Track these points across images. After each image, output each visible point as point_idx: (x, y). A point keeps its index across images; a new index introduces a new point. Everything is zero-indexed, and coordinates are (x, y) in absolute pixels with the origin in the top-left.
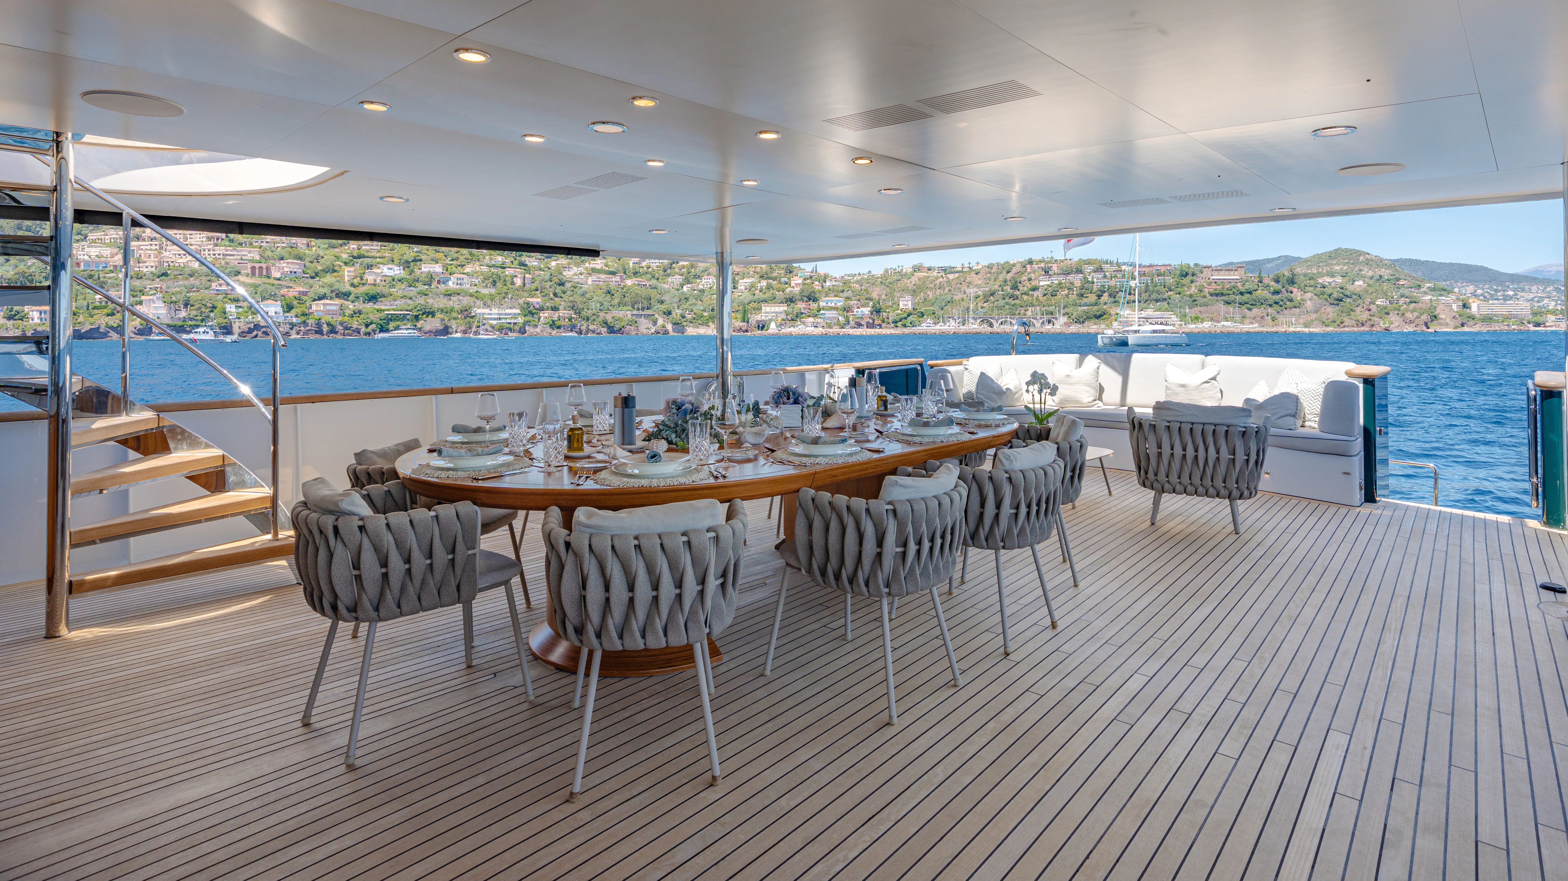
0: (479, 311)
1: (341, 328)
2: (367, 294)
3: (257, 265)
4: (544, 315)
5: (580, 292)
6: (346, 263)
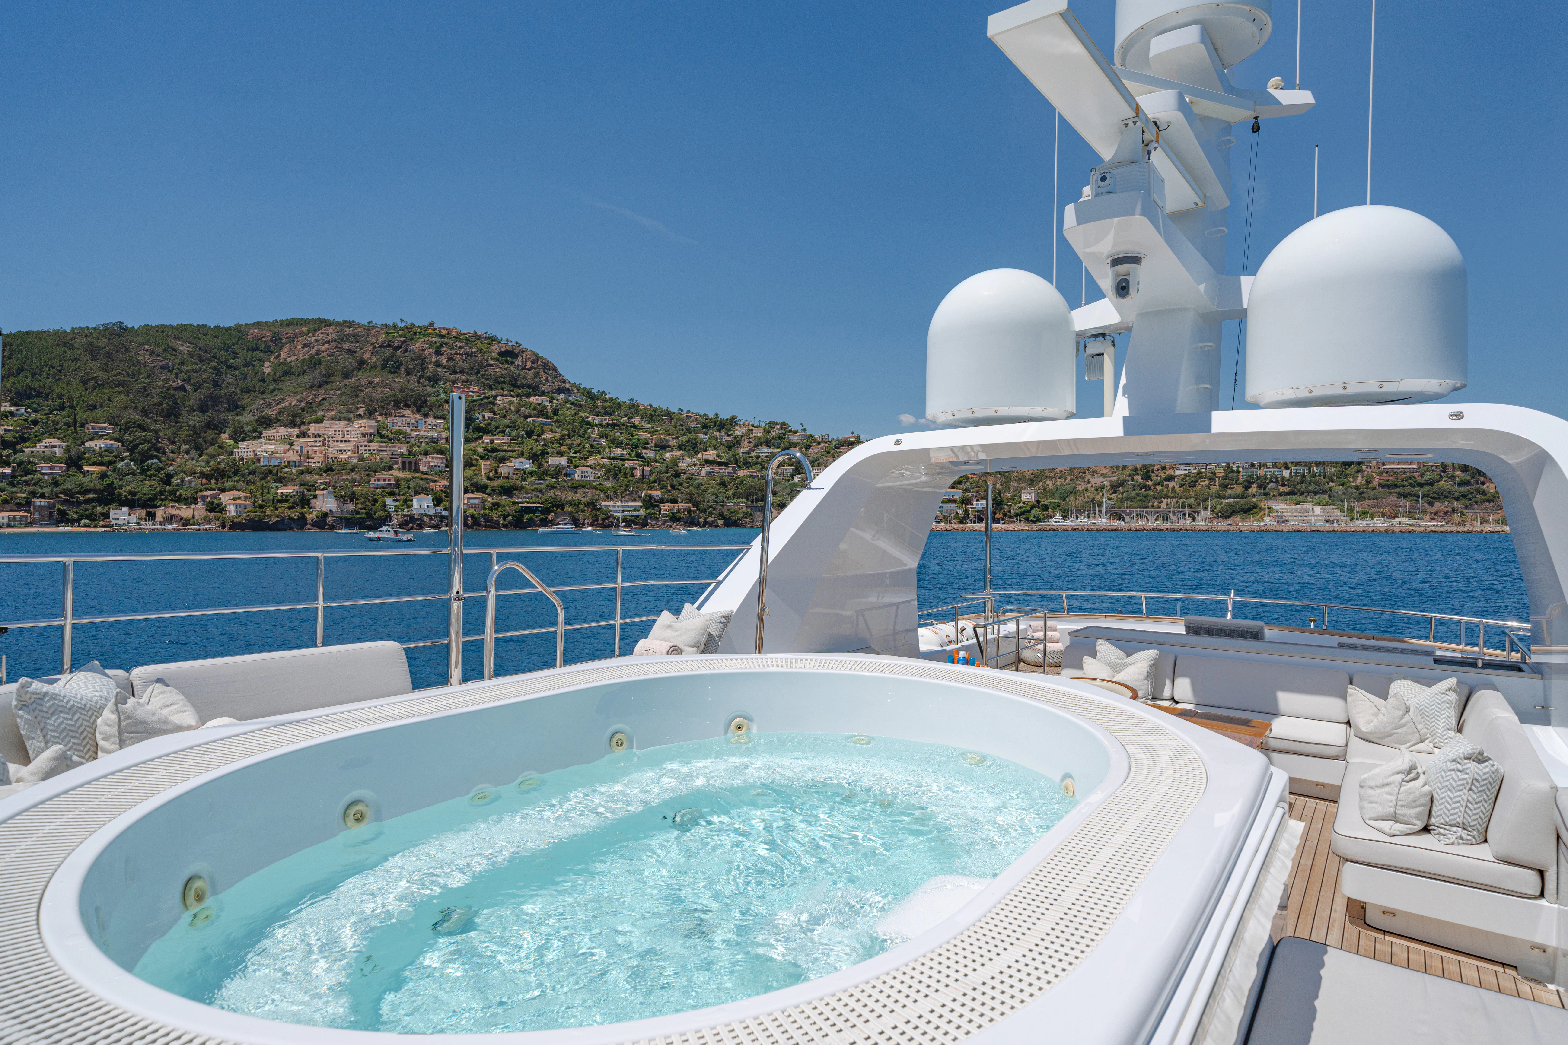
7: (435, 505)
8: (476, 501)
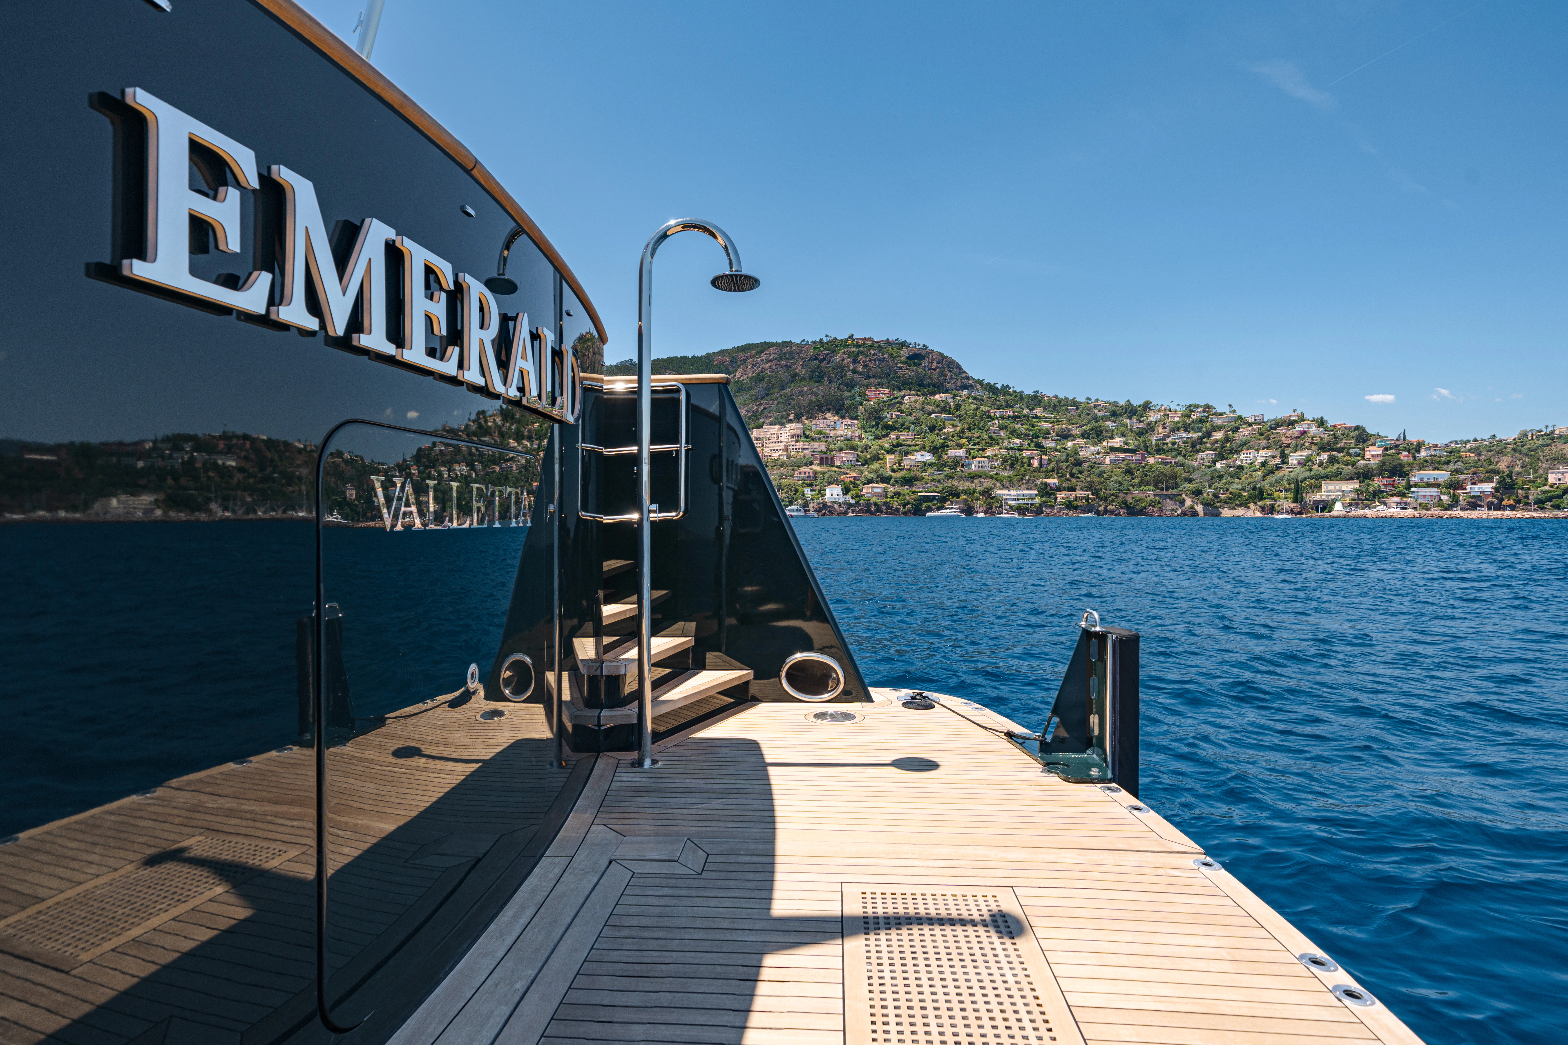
0: (999, 492)
1: (884, 507)
2: (904, 478)
3: (824, 456)
4: (1061, 496)
5: (1097, 471)
6: (888, 452)
7: (844, 494)
8: (879, 490)
